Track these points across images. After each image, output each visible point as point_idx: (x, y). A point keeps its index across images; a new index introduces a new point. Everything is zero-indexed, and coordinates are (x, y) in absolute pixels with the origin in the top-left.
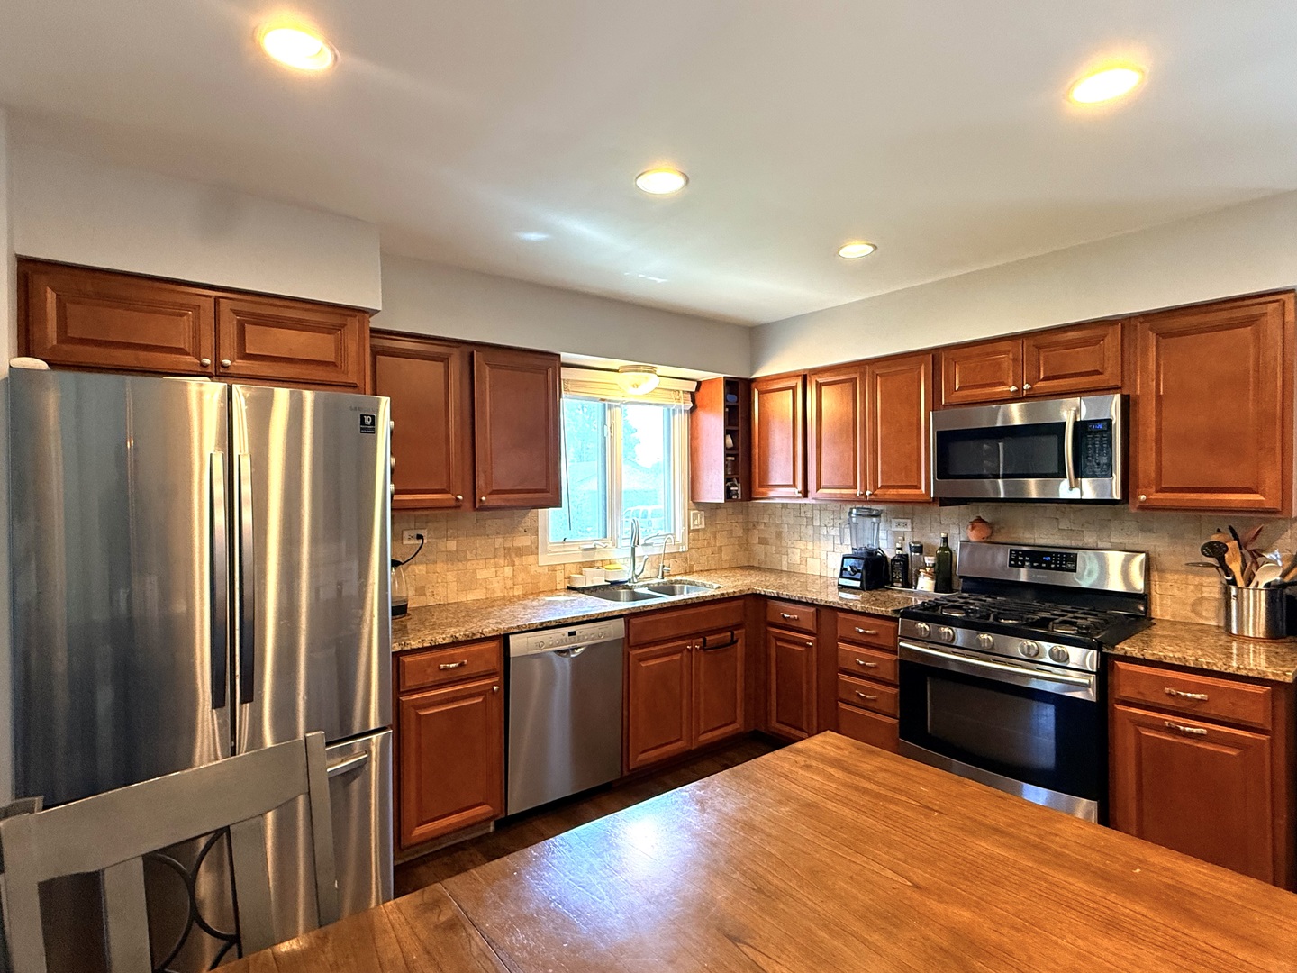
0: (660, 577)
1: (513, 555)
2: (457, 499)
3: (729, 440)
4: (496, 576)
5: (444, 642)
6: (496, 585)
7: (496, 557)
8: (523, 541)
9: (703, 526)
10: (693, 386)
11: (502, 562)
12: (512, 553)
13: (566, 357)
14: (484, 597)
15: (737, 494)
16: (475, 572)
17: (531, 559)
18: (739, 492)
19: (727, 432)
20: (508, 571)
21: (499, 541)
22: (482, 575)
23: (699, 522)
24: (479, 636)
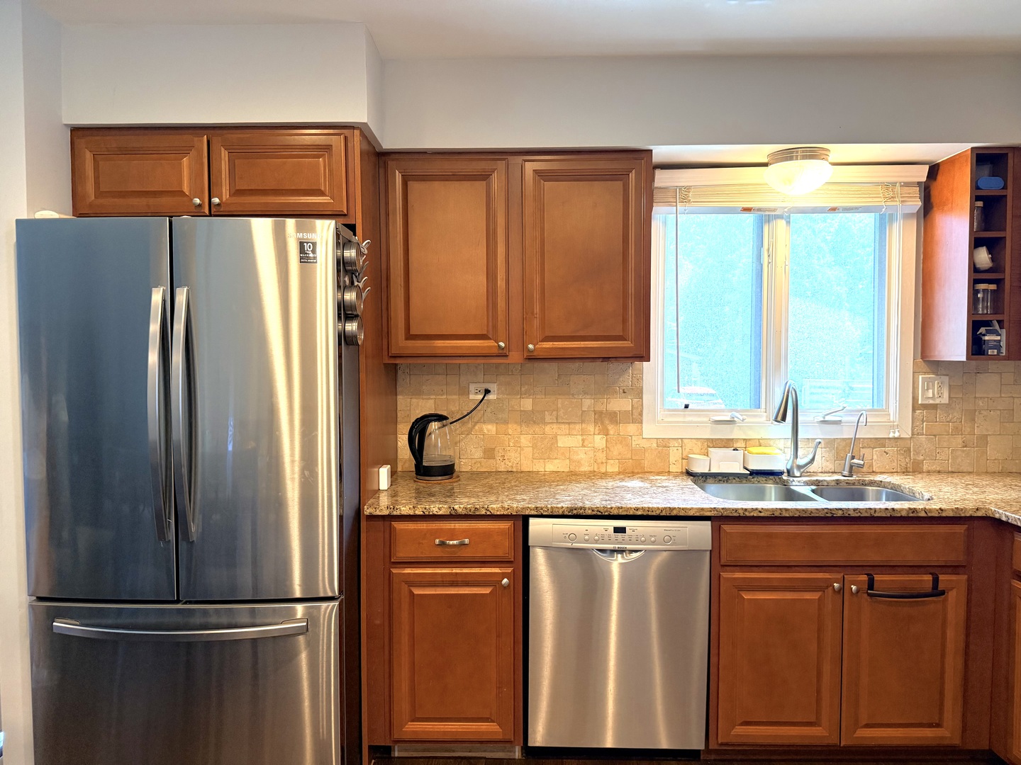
0: (846, 473)
1: (607, 422)
2: (499, 346)
3: (983, 257)
4: (583, 446)
5: (441, 513)
6: (582, 456)
7: (583, 422)
8: (621, 404)
9: (945, 399)
10: (922, 174)
11: (591, 428)
12: (605, 419)
13: (662, 152)
14: (567, 470)
15: (998, 347)
16: (555, 437)
17: (631, 428)
18: (1003, 344)
19: (976, 243)
20: (599, 441)
21: (587, 402)
22: (564, 442)
23: (936, 391)
24: (483, 512)
